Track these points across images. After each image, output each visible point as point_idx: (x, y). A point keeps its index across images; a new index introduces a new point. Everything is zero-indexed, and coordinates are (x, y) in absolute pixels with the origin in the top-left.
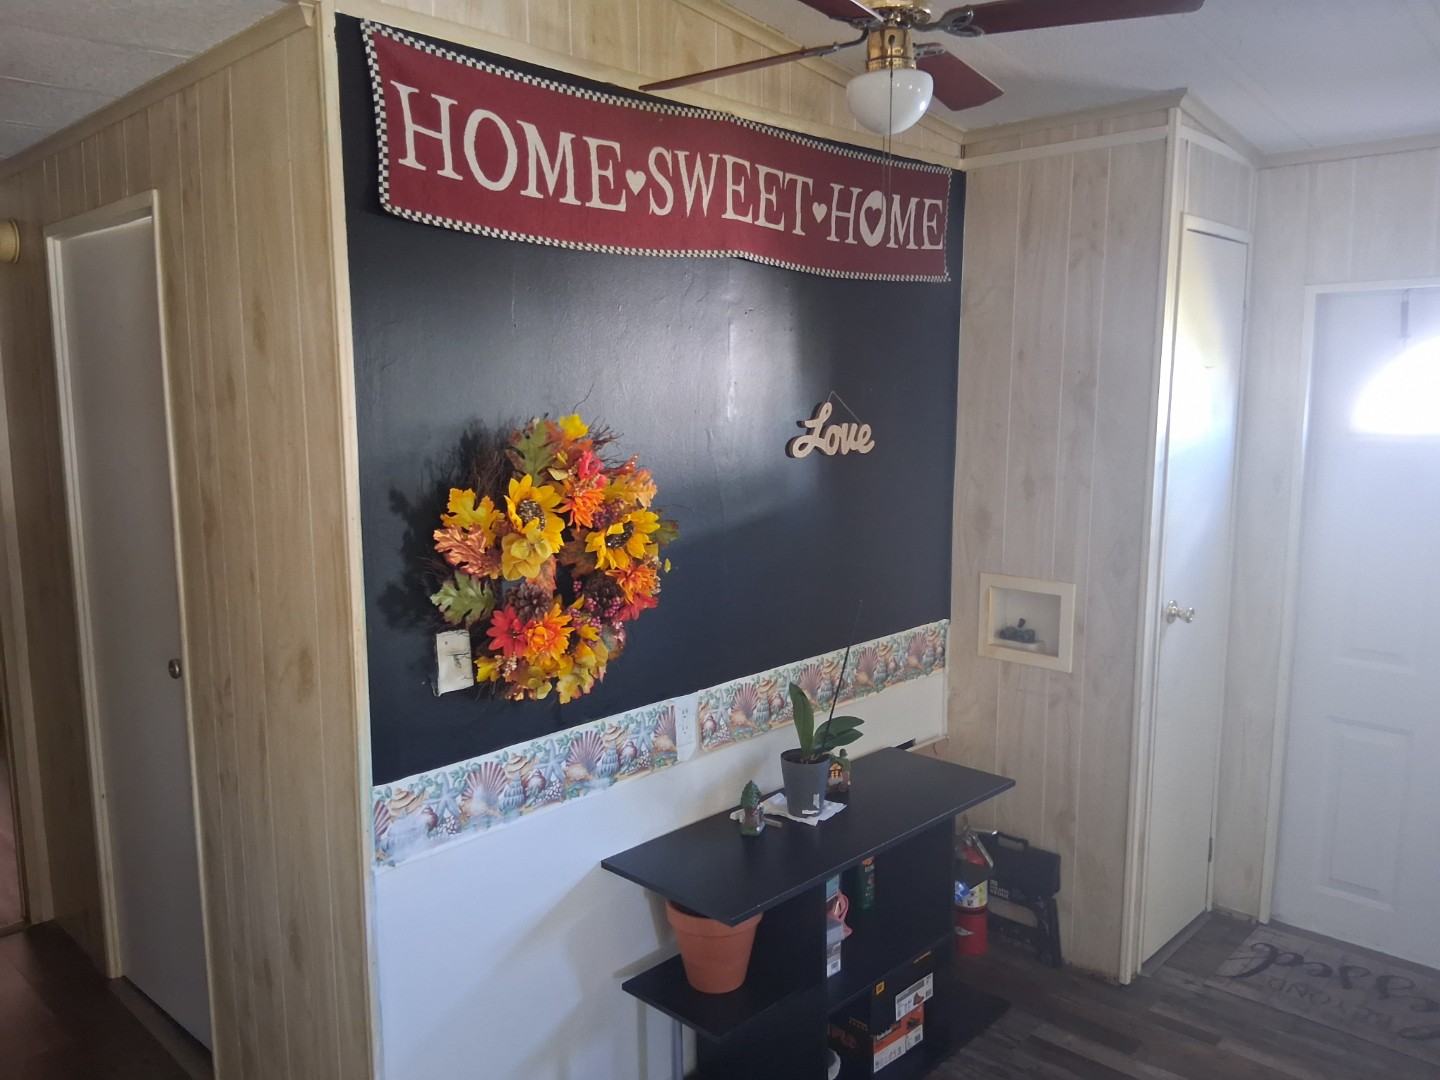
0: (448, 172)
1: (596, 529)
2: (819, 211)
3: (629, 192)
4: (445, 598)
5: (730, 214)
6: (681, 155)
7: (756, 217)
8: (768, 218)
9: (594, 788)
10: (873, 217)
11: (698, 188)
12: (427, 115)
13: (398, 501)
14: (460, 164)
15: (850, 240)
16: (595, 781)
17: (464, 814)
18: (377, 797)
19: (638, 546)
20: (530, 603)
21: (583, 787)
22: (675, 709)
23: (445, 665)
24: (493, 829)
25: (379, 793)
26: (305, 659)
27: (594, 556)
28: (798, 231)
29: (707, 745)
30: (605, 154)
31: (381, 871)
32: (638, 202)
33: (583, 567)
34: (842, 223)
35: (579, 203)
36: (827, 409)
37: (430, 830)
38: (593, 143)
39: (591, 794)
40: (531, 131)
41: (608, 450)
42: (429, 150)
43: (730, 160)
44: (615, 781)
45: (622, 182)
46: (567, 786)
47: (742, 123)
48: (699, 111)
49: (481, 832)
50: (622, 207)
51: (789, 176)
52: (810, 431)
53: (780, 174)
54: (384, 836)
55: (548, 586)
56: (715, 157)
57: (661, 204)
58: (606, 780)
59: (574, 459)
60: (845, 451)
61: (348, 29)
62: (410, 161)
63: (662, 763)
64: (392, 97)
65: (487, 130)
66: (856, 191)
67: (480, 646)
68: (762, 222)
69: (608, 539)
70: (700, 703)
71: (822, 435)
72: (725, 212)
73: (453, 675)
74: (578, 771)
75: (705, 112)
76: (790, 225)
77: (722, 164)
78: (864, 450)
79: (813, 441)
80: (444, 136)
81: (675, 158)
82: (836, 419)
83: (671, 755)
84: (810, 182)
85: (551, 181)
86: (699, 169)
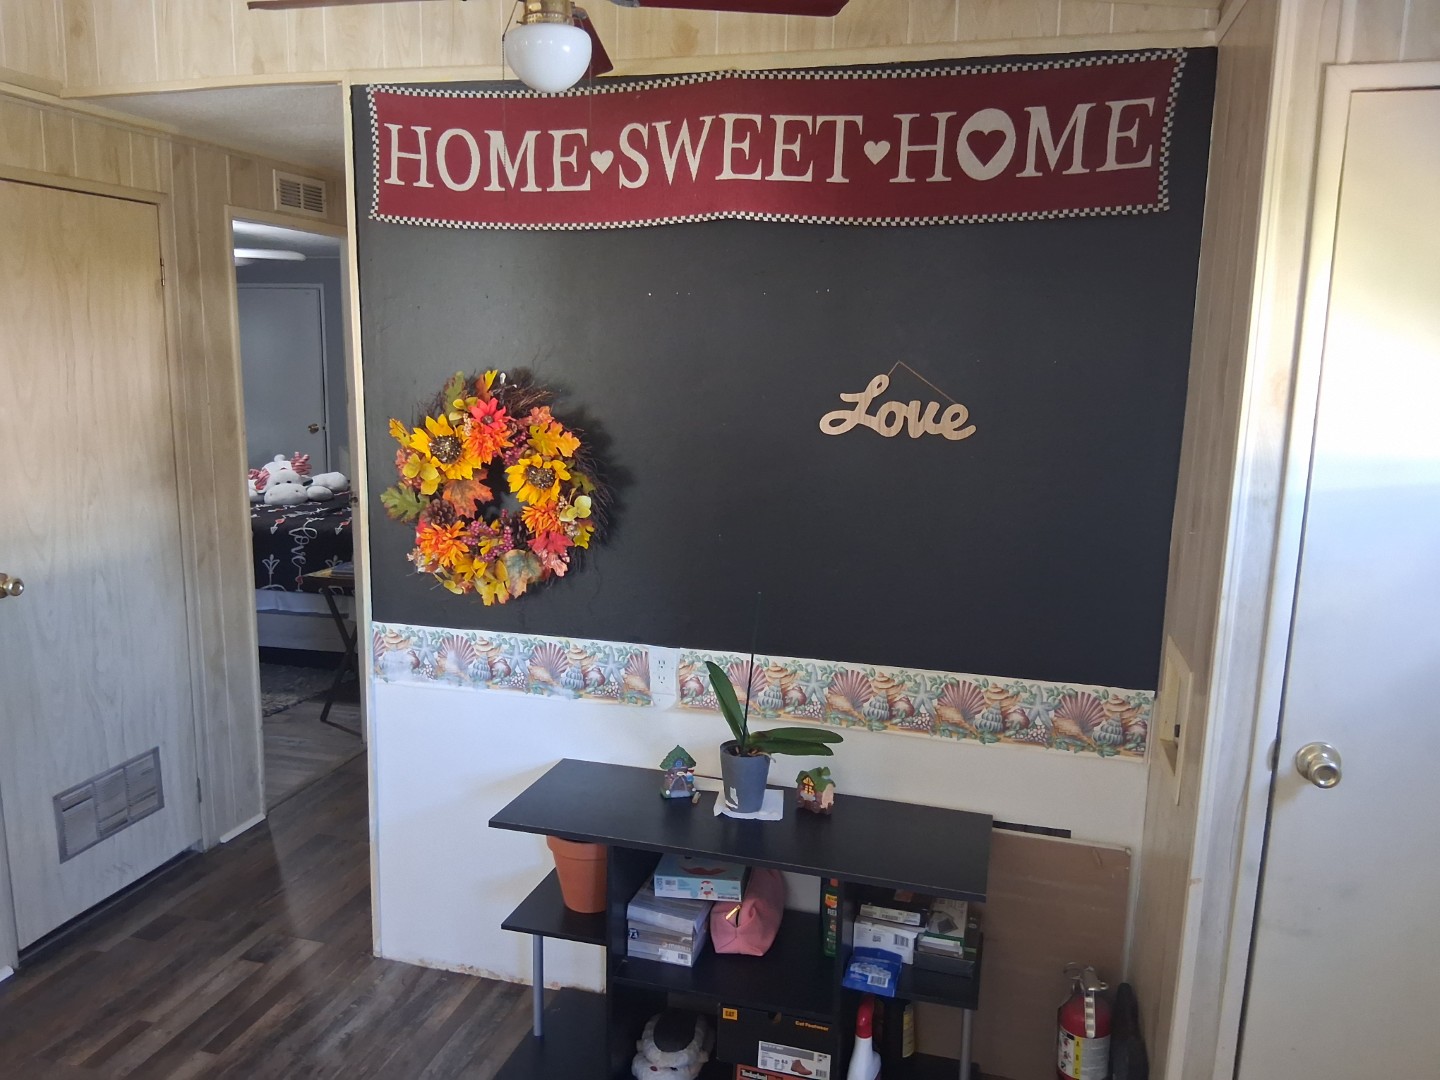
0: (422, 182)
2: (875, 151)
3: (595, 171)
4: (391, 498)
5: (727, 174)
6: (661, 127)
7: (768, 169)
8: (788, 171)
9: (558, 694)
10: (986, 146)
11: (681, 155)
12: (409, 142)
14: (433, 174)
15: (940, 178)
16: (558, 688)
17: (440, 668)
18: (376, 630)
21: (547, 689)
22: (649, 655)
24: (462, 688)
25: (377, 627)
28: (837, 177)
29: (687, 703)
30: (568, 145)
31: (378, 681)
32: (606, 179)
34: (921, 159)
35: (540, 190)
36: (881, 382)
37: (414, 668)
38: (559, 135)
39: (554, 697)
40: (495, 137)
42: (409, 169)
43: (730, 118)
44: (580, 696)
45: (585, 163)
46: (531, 682)
47: (749, 76)
48: (685, 78)
49: (454, 687)
51: (820, 119)
52: (852, 406)
53: (808, 119)
54: (380, 658)
56: (708, 120)
57: (634, 177)
58: (571, 692)
60: (916, 434)
61: (358, 93)
62: (394, 179)
63: (633, 700)
64: (385, 135)
65: (455, 144)
68: (777, 175)
70: (682, 661)
71: (871, 412)
72: (720, 171)
74: (541, 673)
75: (695, 76)
76: (824, 173)
77: (718, 126)
78: (953, 436)
79: (853, 418)
80: (423, 157)
81: (653, 133)
83: (643, 697)
84: (859, 119)
85: (512, 175)
86: (684, 134)
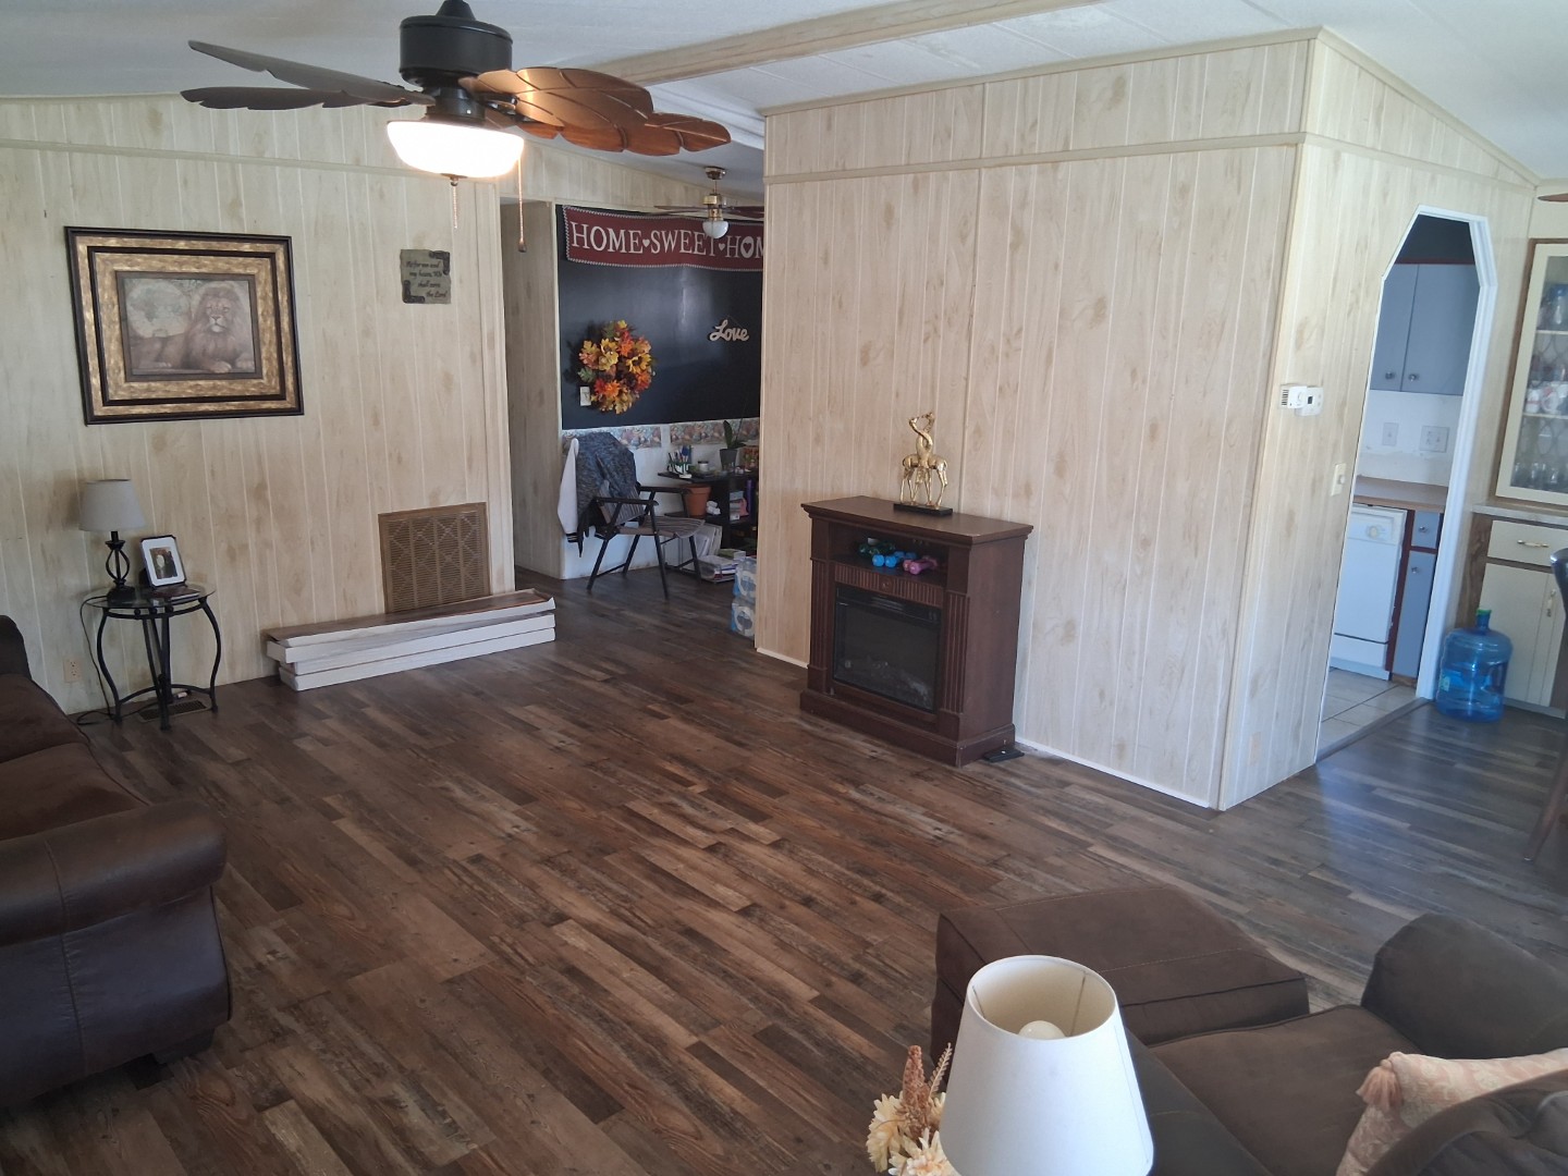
0: (586, 246)
1: (629, 358)
2: (722, 246)
3: (644, 246)
4: (582, 374)
5: (683, 251)
6: (663, 232)
7: (694, 250)
8: (699, 250)
10: (747, 247)
11: (669, 242)
12: (580, 230)
13: (569, 344)
14: (589, 243)
15: (737, 256)
16: (630, 447)
18: (563, 433)
19: (643, 365)
20: (606, 378)
22: (660, 428)
23: (582, 396)
26: (541, 393)
27: (629, 367)
28: (712, 254)
29: (673, 445)
30: (635, 235)
32: (647, 250)
33: (626, 371)
34: (733, 250)
35: (626, 252)
36: (725, 323)
38: (631, 232)
40: (611, 230)
41: (634, 333)
42: (580, 241)
43: (682, 232)
44: (637, 449)
45: (641, 243)
48: (670, 216)
50: (641, 252)
52: (718, 331)
55: (613, 375)
56: (677, 231)
57: (656, 249)
58: (634, 448)
59: (622, 334)
60: (734, 339)
61: (559, 208)
62: (575, 245)
63: (655, 447)
64: (571, 226)
65: (598, 233)
66: (738, 238)
67: (592, 392)
68: (696, 252)
69: (633, 362)
70: (671, 428)
71: (723, 332)
72: (680, 250)
73: (585, 401)
74: (624, 442)
76: (708, 252)
77: (679, 233)
78: (744, 340)
79: (719, 335)
80: (585, 236)
81: (661, 234)
82: (730, 326)
83: (659, 444)
85: (617, 246)
86: (670, 236)
